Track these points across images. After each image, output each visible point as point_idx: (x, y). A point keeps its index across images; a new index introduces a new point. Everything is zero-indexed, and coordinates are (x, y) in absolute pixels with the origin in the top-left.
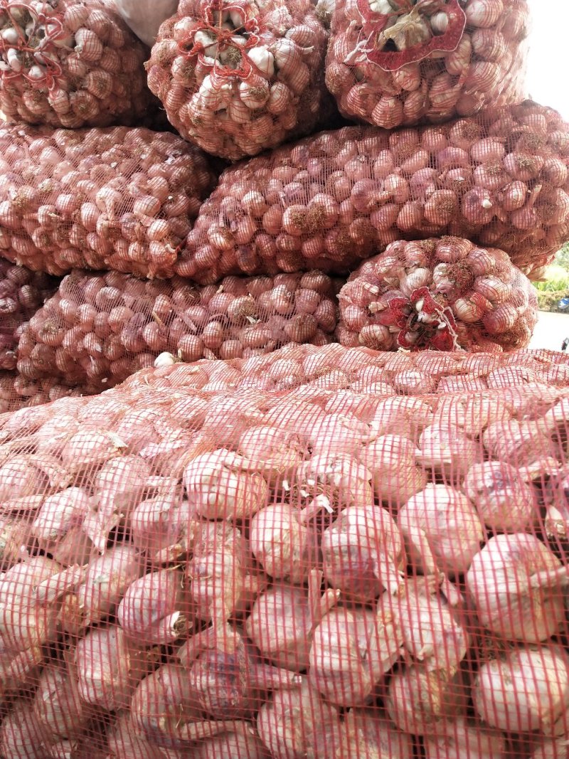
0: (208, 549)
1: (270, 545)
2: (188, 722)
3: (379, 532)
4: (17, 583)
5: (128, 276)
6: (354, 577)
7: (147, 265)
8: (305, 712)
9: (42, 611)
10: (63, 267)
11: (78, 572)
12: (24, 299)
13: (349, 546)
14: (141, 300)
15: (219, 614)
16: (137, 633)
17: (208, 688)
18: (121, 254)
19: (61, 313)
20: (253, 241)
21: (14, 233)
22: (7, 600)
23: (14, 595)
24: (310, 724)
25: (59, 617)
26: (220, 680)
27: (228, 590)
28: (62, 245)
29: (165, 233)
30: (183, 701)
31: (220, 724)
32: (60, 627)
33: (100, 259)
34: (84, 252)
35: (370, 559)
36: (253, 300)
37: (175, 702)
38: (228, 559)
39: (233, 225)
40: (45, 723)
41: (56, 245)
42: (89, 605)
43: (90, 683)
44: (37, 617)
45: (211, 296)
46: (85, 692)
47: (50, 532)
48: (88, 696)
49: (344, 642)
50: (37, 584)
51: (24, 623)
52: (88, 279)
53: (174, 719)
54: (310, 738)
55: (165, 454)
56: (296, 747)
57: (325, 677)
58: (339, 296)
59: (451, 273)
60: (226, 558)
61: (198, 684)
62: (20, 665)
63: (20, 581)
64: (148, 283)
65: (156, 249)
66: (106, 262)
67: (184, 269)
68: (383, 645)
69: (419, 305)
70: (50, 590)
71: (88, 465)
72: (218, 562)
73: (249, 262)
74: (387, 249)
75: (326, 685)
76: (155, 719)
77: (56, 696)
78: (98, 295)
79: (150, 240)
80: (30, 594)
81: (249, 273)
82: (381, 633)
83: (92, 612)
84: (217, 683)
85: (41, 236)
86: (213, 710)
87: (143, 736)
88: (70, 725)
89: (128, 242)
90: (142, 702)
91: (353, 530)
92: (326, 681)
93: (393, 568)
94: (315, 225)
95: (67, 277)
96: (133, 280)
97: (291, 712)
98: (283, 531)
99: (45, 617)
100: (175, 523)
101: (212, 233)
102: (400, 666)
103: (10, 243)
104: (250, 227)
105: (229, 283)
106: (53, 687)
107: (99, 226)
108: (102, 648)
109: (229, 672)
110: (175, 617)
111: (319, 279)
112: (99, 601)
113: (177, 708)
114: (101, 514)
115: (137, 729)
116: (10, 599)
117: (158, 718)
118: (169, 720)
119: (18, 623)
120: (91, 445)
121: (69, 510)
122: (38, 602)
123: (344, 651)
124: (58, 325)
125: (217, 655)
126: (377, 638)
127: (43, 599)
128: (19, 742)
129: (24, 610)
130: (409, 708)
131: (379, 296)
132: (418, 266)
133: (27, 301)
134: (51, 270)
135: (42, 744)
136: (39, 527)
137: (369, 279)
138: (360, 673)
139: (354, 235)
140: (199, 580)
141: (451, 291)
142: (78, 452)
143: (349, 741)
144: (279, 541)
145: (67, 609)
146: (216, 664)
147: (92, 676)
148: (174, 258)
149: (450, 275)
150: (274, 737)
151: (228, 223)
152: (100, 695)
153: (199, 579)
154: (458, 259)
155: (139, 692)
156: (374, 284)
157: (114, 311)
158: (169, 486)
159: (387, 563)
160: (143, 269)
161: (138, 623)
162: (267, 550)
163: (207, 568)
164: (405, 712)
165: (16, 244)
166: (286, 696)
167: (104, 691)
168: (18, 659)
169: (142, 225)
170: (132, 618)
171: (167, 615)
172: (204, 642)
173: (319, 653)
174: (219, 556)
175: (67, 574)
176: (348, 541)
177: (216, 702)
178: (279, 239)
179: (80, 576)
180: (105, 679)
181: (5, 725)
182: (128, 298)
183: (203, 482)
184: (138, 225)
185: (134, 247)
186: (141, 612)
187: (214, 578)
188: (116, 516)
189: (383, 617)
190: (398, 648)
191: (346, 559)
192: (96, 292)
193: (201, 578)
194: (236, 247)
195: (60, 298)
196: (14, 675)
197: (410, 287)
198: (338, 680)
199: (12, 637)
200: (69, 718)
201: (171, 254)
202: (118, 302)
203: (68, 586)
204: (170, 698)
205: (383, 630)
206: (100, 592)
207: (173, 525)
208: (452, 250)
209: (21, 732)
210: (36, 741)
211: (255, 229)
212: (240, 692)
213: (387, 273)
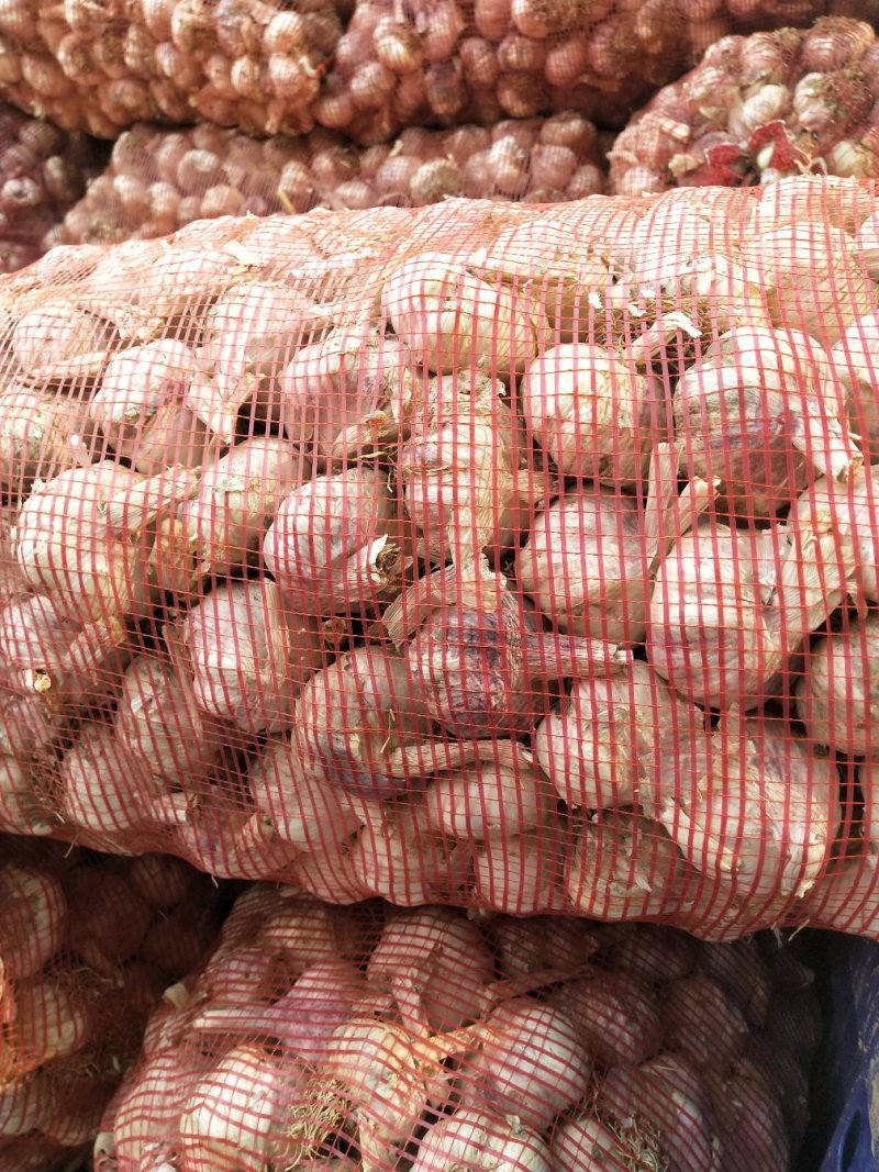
0: (440, 417)
1: (570, 400)
2: (404, 745)
3: (803, 365)
4: (68, 497)
5: (232, 132)
6: (752, 448)
7: (264, 106)
8: (639, 713)
9: (118, 548)
10: (116, 118)
11: (183, 478)
12: (53, 181)
13: (741, 389)
14: (256, 175)
15: (466, 537)
16: (302, 581)
17: (446, 673)
18: (219, 84)
19: (118, 202)
20: (455, 52)
21: (24, 48)
22: (52, 526)
23: (64, 517)
24: (646, 736)
25: (153, 559)
26: (468, 660)
27: (483, 495)
28: (112, 71)
29: (296, 37)
30: (394, 704)
31: (467, 746)
32: (152, 579)
33: (180, 97)
34: (152, 83)
35: (788, 413)
36: (455, 166)
37: (378, 705)
38: (484, 434)
39: (420, 19)
40: (138, 754)
41: (101, 72)
42: (208, 537)
43: (216, 677)
44: (111, 558)
45: (380, 163)
46: (208, 694)
47: (125, 410)
48: (214, 700)
49: (727, 575)
50: (105, 498)
51: (87, 567)
52: (162, 138)
53: (377, 739)
54: (648, 760)
55: (341, 271)
56: (619, 777)
57: (685, 642)
58: (611, 155)
59: (830, 89)
60: (478, 431)
61: (425, 670)
62: (86, 648)
63: (73, 494)
64: (268, 145)
65: (281, 69)
66: (192, 102)
67: (333, 111)
68: (811, 576)
69: (765, 157)
70: (130, 509)
71: (190, 299)
72: (463, 438)
73: (448, 96)
74: (708, 55)
75: (687, 658)
76: (342, 737)
77: (154, 705)
78: (181, 166)
79: (270, 52)
80: (93, 515)
81: (448, 121)
82: (808, 554)
83: (215, 547)
84: (462, 663)
85: (72, 51)
86: (454, 716)
87: (318, 771)
88: (182, 759)
89: (230, 59)
90: (315, 706)
91: (748, 359)
92: (686, 652)
93: (835, 427)
94: (573, 11)
95: (124, 136)
96: (242, 139)
97: (611, 715)
98: (598, 375)
99: (125, 559)
100: (372, 373)
101: (383, 37)
102: (845, 615)
103: (19, 68)
104: (451, 22)
105: (410, 139)
106: (148, 691)
107: (176, 27)
108: (236, 616)
109: (486, 644)
110: (379, 546)
111: (575, 126)
112: (226, 529)
113: (383, 717)
114: (221, 380)
115: (307, 758)
116: (58, 524)
117: (347, 734)
118: (367, 739)
119: (75, 568)
120: (195, 266)
121: (159, 371)
122: (109, 528)
123: (728, 591)
124: (113, 221)
125: (461, 616)
126: (800, 563)
127: (120, 525)
128: (96, 790)
129: (86, 545)
130: (858, 694)
131: (687, 145)
132: (767, 81)
133: (58, 186)
134: (95, 126)
135: (136, 795)
136: (103, 403)
137: (672, 113)
138: (759, 632)
139: (644, 31)
140: (425, 477)
141: (828, 126)
142: (169, 280)
143: (725, 764)
144: (590, 393)
145: (165, 543)
146: (461, 629)
147: (219, 663)
148: (314, 87)
149: (829, 94)
150: (575, 763)
151: (411, 17)
152: (235, 699)
153: (424, 474)
154: (845, 62)
155: (310, 690)
156: (681, 121)
157: (211, 193)
158: (357, 312)
159: (824, 419)
160: (256, 113)
161: (305, 561)
162: (563, 413)
163: (440, 450)
164: (850, 702)
165: (29, 69)
166: (601, 690)
167: (242, 688)
168: (82, 638)
169: (254, 22)
170: (291, 552)
171: (361, 546)
172: (436, 593)
173: (674, 597)
174: (463, 430)
175: (163, 480)
176: (740, 381)
177: (461, 701)
178: (504, 45)
179: (187, 484)
180: (243, 668)
181: (69, 761)
182: (233, 170)
183: (427, 292)
184: (246, 24)
185: (241, 67)
186: (311, 541)
187: (454, 470)
188: (251, 378)
189: (814, 521)
190: (843, 579)
191: (734, 416)
192: (176, 161)
193: (429, 473)
194: (426, 66)
195: (113, 175)
196: (76, 667)
197: (749, 123)
198: (714, 645)
199: (66, 594)
200: (180, 746)
201: (308, 78)
202: (217, 177)
203: (166, 502)
204: (370, 699)
205: (813, 546)
206: (227, 511)
207: (368, 379)
208: (839, 44)
209: (97, 772)
210: (124, 790)
211: (460, 27)
212: (508, 682)
213: (707, 99)
